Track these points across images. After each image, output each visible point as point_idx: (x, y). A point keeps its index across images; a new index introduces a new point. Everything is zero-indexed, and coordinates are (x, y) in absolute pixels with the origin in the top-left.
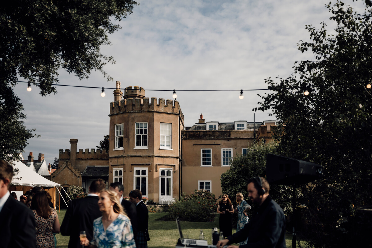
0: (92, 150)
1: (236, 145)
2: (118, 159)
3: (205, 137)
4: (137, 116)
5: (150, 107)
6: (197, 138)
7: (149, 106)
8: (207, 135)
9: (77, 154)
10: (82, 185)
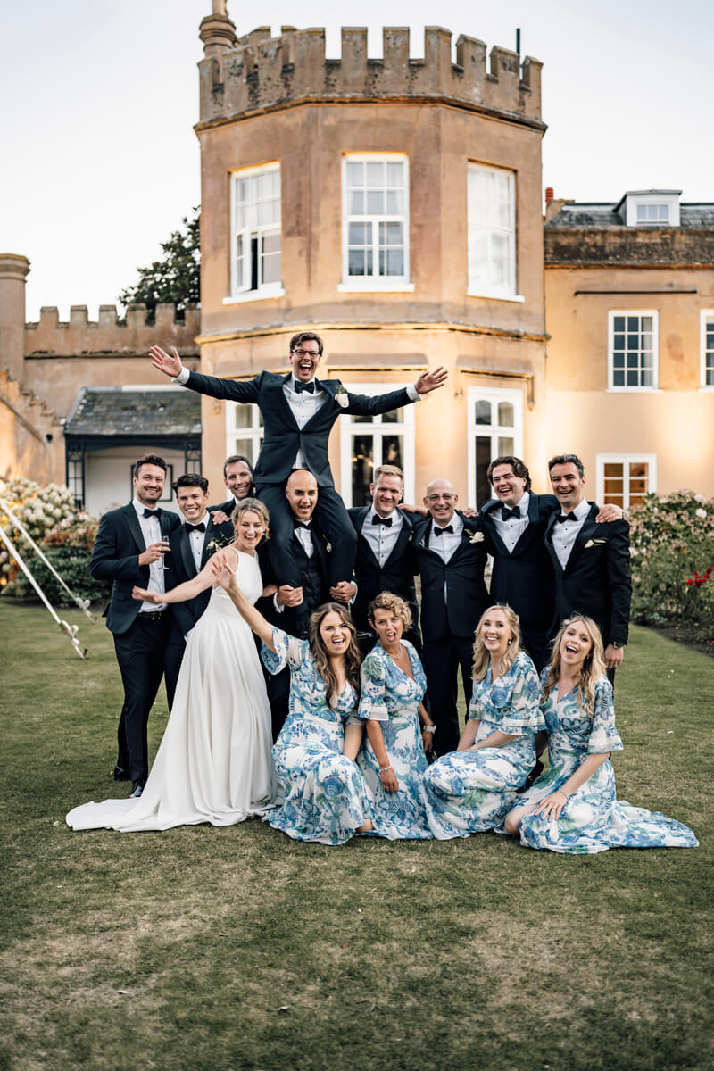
0: (104, 309)
2: (252, 343)
3: (629, 257)
4: (353, 122)
5: (421, 74)
6: (593, 262)
7: (413, 73)
9: (31, 332)
10: (67, 478)
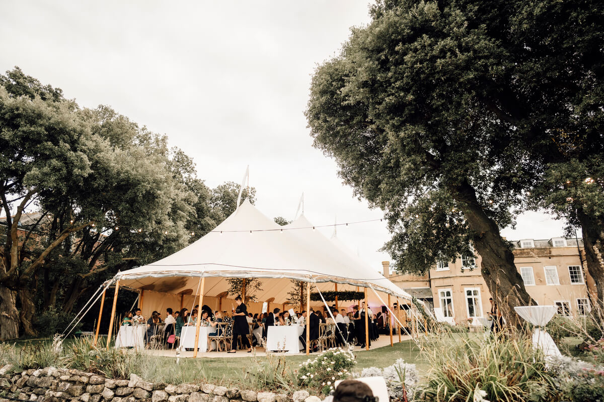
1: (559, 263)
2: (443, 280)
8: (524, 253)
